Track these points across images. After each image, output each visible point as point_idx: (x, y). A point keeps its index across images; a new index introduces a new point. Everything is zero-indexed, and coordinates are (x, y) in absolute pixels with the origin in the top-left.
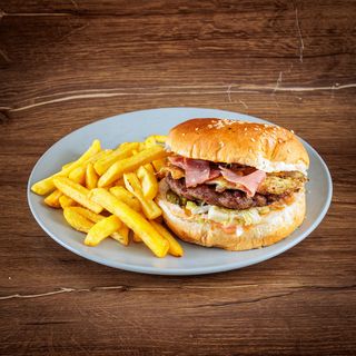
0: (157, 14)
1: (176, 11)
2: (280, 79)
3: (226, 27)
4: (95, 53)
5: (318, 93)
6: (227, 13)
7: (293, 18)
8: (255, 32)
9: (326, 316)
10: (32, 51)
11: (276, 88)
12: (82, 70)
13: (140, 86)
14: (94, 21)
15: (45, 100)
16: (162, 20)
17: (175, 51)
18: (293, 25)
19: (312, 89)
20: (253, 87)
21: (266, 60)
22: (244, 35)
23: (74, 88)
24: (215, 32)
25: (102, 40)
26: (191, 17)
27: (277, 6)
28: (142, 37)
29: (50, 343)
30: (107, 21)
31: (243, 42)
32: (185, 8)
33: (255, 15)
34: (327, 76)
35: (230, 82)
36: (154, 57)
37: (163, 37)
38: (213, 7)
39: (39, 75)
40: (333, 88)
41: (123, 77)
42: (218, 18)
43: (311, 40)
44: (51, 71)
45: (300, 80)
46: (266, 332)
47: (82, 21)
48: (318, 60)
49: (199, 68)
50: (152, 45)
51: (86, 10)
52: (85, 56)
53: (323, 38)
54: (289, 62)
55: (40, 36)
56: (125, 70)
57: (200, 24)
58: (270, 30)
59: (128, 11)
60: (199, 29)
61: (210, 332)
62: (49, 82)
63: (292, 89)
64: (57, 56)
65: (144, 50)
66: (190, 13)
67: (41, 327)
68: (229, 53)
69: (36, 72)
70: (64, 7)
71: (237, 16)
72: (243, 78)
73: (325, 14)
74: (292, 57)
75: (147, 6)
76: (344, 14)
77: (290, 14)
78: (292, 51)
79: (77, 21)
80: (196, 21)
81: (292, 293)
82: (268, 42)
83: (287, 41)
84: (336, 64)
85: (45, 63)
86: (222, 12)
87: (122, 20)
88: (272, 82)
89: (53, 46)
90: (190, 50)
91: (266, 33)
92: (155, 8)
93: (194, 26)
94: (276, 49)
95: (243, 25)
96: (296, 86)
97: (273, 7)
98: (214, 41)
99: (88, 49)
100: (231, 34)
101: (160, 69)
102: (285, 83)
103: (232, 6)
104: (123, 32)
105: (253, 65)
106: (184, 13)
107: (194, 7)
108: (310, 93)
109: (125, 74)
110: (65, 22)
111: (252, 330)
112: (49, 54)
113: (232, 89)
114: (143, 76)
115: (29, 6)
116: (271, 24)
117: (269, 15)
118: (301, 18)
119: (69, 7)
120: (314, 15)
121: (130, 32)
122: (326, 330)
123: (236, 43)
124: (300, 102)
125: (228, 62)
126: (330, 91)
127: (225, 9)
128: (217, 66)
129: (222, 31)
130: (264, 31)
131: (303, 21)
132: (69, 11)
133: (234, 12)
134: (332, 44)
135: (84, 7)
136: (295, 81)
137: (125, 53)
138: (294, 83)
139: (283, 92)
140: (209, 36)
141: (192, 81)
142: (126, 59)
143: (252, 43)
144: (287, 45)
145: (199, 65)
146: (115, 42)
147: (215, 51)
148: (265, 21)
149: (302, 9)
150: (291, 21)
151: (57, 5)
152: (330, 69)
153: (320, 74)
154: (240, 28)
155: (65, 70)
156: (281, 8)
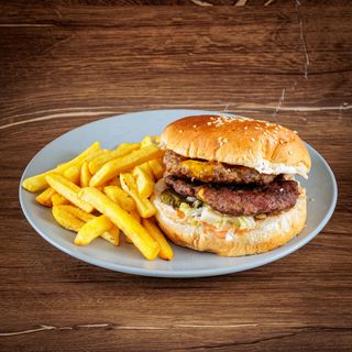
0: (149, 25)
1: (168, 22)
2: (283, 98)
3: (224, 41)
4: (80, 68)
6: (225, 25)
7: (297, 31)
8: (256, 46)
10: (11, 65)
11: (278, 108)
12: (65, 86)
13: (129, 104)
14: (79, 33)
16: (154, 32)
17: (168, 66)
18: (297, 39)
19: (318, 109)
20: (253, 106)
21: (267, 77)
22: (244, 49)
23: (56, 106)
24: (212, 46)
25: (87, 54)
26: (185, 29)
27: (280, 18)
30: (93, 33)
31: (242, 57)
32: (180, 19)
33: (255, 27)
34: (333, 95)
35: (228, 100)
36: (145, 73)
37: (154, 50)
38: (210, 19)
39: (18, 91)
40: (341, 108)
41: (110, 94)
42: (215, 30)
43: (317, 55)
45: (305, 99)
47: (67, 33)
48: (325, 77)
49: (194, 85)
50: (143, 59)
51: (71, 21)
52: (69, 71)
53: (331, 54)
54: (292, 78)
55: (20, 49)
56: (112, 86)
57: (196, 37)
58: (272, 44)
59: (117, 23)
60: (194, 42)
62: (30, 99)
63: (296, 109)
64: (39, 71)
65: (132, 65)
66: (185, 24)
68: (227, 68)
69: (15, 88)
71: (236, 28)
72: (242, 96)
73: (333, 26)
74: (297, 73)
75: (138, 17)
77: (294, 26)
78: (296, 67)
79: (61, 33)
80: (191, 34)
81: (295, 333)
82: (270, 57)
83: (291, 56)
84: (344, 81)
85: (25, 78)
86: (219, 24)
87: (111, 32)
88: (273, 101)
89: (34, 59)
90: (185, 65)
91: (267, 46)
92: (147, 19)
93: (189, 39)
94: (278, 65)
95: (243, 39)
97: (276, 20)
98: (211, 56)
99: (73, 63)
100: (229, 48)
101: (150, 85)
102: (288, 102)
103: (230, 18)
104: (112, 45)
105: (253, 82)
106: (178, 24)
107: (188, 18)
108: (315, 113)
109: (113, 90)
110: (49, 33)
112: (30, 69)
113: (229, 108)
114: (131, 93)
115: (9, 16)
116: (273, 38)
117: (270, 28)
118: (306, 32)
119: (51, 17)
120: (320, 28)
121: (118, 45)
123: (234, 58)
124: (305, 123)
125: (226, 78)
126: (337, 111)
127: (223, 22)
128: (214, 83)
129: (219, 44)
130: (265, 45)
131: (308, 34)
132: (52, 22)
133: (233, 24)
134: (340, 60)
135: (68, 18)
136: (298, 100)
137: (112, 68)
138: (298, 102)
139: (285, 112)
140: (205, 50)
141: (186, 99)
142: (115, 75)
143: (252, 58)
144: (290, 60)
145: (194, 82)
146: (101, 56)
147: (212, 66)
148: (267, 34)
149: (307, 22)
150: (295, 34)
151: (40, 14)
152: (337, 87)
153: (327, 92)
154: (239, 42)
155: (47, 86)
156: (284, 20)
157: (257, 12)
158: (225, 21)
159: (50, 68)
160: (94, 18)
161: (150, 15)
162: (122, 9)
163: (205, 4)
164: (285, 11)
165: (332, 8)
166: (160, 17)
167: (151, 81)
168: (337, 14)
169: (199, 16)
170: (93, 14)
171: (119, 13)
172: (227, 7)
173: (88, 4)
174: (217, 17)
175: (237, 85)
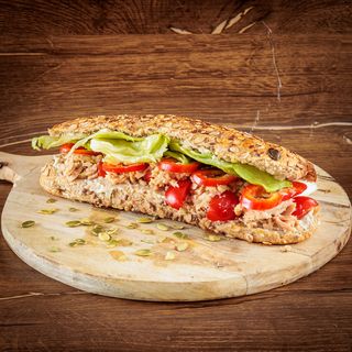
0: (133, 53)
1: (151, 50)
2: (258, 118)
3: (203, 67)
4: (69, 93)
5: (297, 132)
6: (203, 51)
7: (270, 56)
8: (231, 71)
9: (314, 318)
10: (6, 92)
11: (254, 127)
12: (56, 109)
14: (69, 61)
15: (18, 139)
16: (138, 59)
17: (151, 91)
18: (269, 64)
19: (290, 128)
21: (243, 99)
22: (221, 74)
24: (192, 71)
25: (77, 80)
26: (166, 56)
27: (254, 45)
28: (118, 76)
29: (15, 345)
30: (82, 60)
31: (219, 81)
32: (162, 47)
33: (231, 53)
34: (305, 115)
36: (130, 97)
37: (139, 76)
38: (190, 47)
39: (13, 115)
40: (312, 127)
42: (194, 57)
43: (289, 78)
44: (24, 111)
45: (279, 119)
46: (250, 334)
47: (58, 61)
48: (297, 98)
49: (176, 107)
50: (128, 84)
51: (61, 50)
53: (302, 77)
54: (266, 100)
55: (15, 76)
56: (100, 110)
57: (177, 63)
59: (104, 51)
60: (174, 68)
61: (189, 334)
62: (23, 122)
63: (270, 128)
64: (32, 96)
65: (118, 90)
66: (167, 51)
67: (6, 328)
68: (206, 92)
70: (39, 46)
71: (214, 55)
72: (220, 117)
73: (302, 52)
74: (270, 95)
75: (123, 45)
76: (321, 52)
77: (266, 52)
78: (269, 90)
79: (53, 61)
80: (171, 60)
82: (245, 80)
83: (265, 79)
84: (315, 102)
85: (19, 103)
86: (198, 51)
87: (98, 60)
88: (248, 121)
89: (28, 86)
90: (167, 89)
91: (242, 71)
92: (131, 47)
93: (170, 65)
94: (252, 88)
95: (220, 64)
96: (274, 125)
97: (249, 46)
98: (190, 80)
99: (63, 89)
100: (207, 73)
101: (135, 109)
102: (262, 122)
103: (208, 45)
104: (99, 72)
105: (230, 104)
106: (160, 52)
107: (169, 46)
108: (288, 132)
110: (41, 62)
111: (235, 332)
112: (24, 94)
115: (5, 45)
116: (247, 63)
117: (246, 54)
118: (278, 57)
119: (45, 46)
120: (291, 53)
121: (105, 72)
122: (316, 332)
123: (212, 82)
124: (279, 141)
125: (205, 101)
126: (308, 129)
127: (201, 48)
128: (193, 105)
129: (198, 70)
130: (240, 70)
131: (280, 60)
132: (45, 50)
133: (210, 51)
134: (310, 82)
135: (59, 46)
136: (273, 120)
137: (99, 93)
138: (271, 121)
139: (260, 131)
140: (186, 75)
142: (102, 99)
143: (228, 82)
144: (264, 83)
145: (175, 104)
147: (192, 90)
148: (242, 60)
149: (279, 48)
150: (267, 60)
151: (33, 44)
152: (308, 108)
153: (298, 112)
154: (216, 68)
155: (40, 110)
156: (258, 46)
157: (232, 39)
158: (203, 47)
159: (42, 93)
160: (83, 46)
161: (135, 43)
162: (109, 38)
163: (185, 32)
164: (258, 38)
165: (301, 35)
166: (143, 45)
167: (136, 104)
168: (305, 41)
169: (180, 43)
170: (83, 43)
171: (106, 42)
172: (204, 35)
173: (78, 33)
174: (196, 45)
175: (216, 107)
